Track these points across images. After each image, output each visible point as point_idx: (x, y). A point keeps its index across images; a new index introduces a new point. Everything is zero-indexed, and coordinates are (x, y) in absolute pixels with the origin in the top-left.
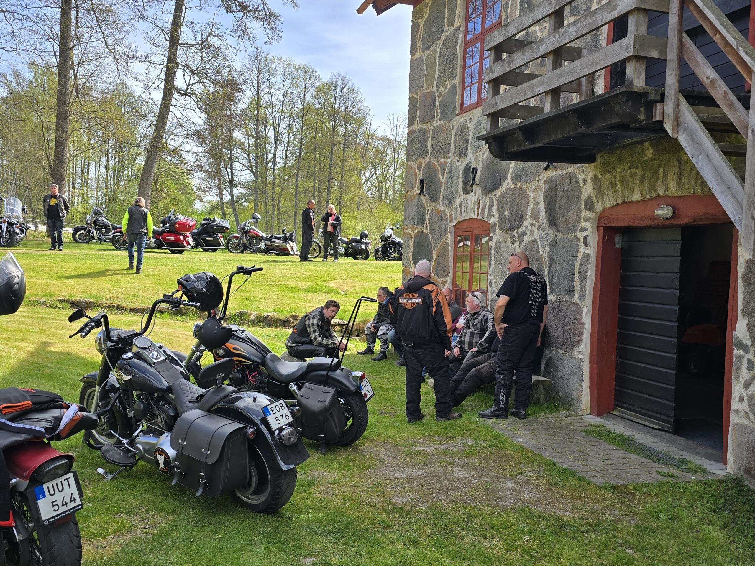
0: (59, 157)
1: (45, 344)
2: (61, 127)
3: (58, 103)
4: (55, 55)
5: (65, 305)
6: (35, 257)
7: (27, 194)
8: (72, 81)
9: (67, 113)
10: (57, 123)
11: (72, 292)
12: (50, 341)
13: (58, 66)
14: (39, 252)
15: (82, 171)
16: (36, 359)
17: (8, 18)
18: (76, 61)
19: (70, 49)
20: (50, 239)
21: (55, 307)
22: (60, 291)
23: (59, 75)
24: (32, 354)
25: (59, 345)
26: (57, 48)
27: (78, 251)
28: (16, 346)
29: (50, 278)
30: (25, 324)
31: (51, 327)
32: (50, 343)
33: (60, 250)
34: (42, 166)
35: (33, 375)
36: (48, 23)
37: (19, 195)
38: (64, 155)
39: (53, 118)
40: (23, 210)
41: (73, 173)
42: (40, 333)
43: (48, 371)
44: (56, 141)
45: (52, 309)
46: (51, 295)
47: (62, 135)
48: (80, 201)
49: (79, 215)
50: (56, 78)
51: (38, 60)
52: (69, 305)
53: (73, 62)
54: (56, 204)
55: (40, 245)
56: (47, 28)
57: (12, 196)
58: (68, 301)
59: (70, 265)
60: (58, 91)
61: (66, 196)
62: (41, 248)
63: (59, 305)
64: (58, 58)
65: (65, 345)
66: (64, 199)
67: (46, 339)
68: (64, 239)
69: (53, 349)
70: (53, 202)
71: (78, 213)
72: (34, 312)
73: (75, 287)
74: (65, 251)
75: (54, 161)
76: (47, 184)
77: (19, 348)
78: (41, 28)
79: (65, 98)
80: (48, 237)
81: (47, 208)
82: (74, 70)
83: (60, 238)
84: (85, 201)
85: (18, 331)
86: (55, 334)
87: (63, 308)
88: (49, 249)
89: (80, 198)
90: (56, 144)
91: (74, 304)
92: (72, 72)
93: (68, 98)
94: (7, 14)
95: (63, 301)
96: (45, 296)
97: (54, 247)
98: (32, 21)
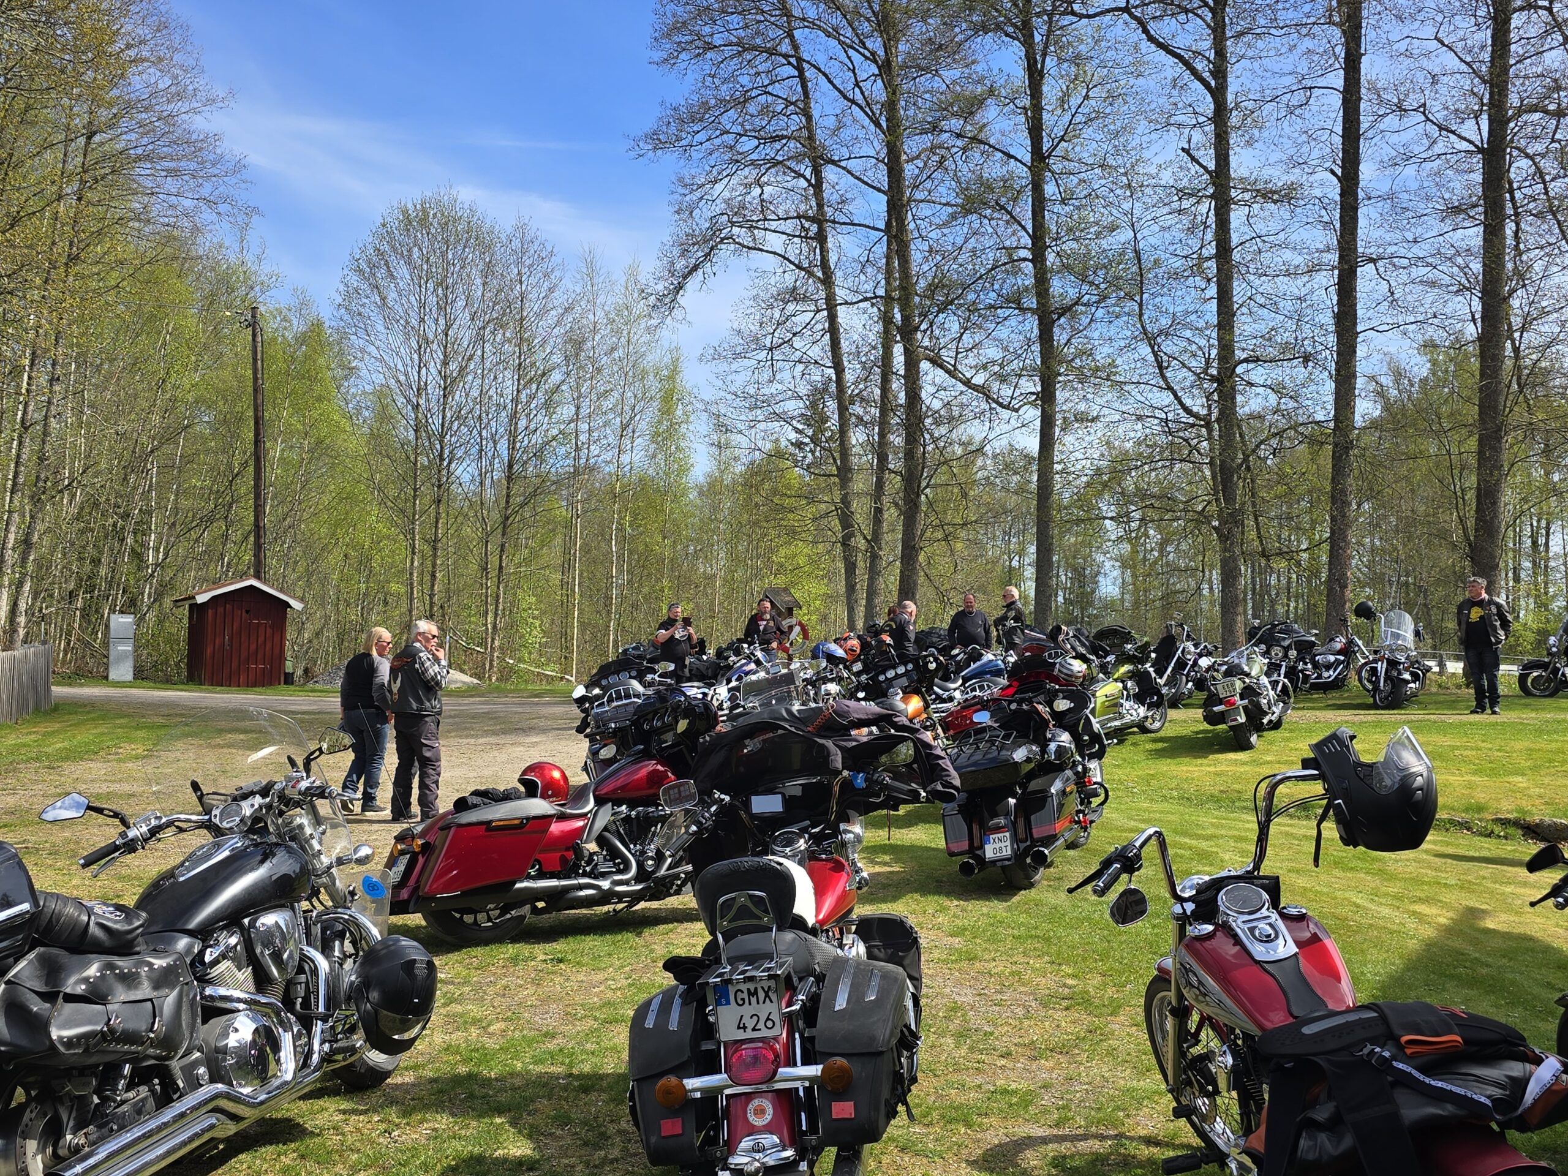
0: (1485, 522)
1: (1473, 913)
2: (1489, 459)
3: (1481, 413)
4: (1474, 320)
5: (1511, 830)
6: (1442, 728)
7: (1421, 600)
8: (1509, 363)
9: (1500, 430)
10: (1480, 453)
11: (1525, 803)
12: (1484, 907)
13: (1479, 339)
14: (1452, 718)
15: (1535, 543)
16: (1457, 943)
17: (1382, 270)
18: (1516, 322)
19: (1505, 300)
20: (1472, 691)
21: (1490, 835)
22: (1498, 800)
23: (1483, 356)
24: (1449, 931)
25: (1504, 917)
26: (1477, 306)
27: (1533, 715)
28: (1414, 913)
29: (1475, 773)
30: (1429, 867)
31: (1484, 878)
32: (1484, 911)
33: (1494, 713)
34: (1452, 543)
35: (1452, 977)
36: (1459, 260)
37: (1406, 604)
38: (1496, 516)
39: (1473, 444)
40: (1417, 634)
41: (1514, 551)
42: (1462, 888)
43: (1484, 971)
44: (1478, 489)
45: (1483, 839)
46: (1480, 809)
47: (1491, 474)
48: (1532, 606)
49: (1531, 637)
50: (1475, 363)
51: (1439, 336)
52: (1520, 832)
53: (1510, 325)
54: (1481, 617)
55: (1452, 704)
56: (1455, 270)
57: (1393, 607)
58: (1516, 823)
59: (1518, 745)
60: (1481, 389)
61: (1501, 600)
62: (1455, 709)
63: (1498, 829)
64: (1479, 325)
65: (1516, 919)
66: (1499, 606)
67: (1473, 903)
68: (1502, 690)
69: (1490, 924)
70: (1475, 614)
71: (1528, 633)
72: (1448, 844)
73: (1531, 792)
74: (1505, 715)
75: (1476, 530)
76: (1461, 578)
77: (1421, 918)
78: (1446, 273)
79: (1496, 401)
80: (1468, 686)
81: (1464, 626)
82: (1513, 341)
83: (1493, 687)
84: (1542, 605)
85: (1417, 881)
86: (1492, 893)
87: (1506, 838)
88: (1472, 712)
89: (1531, 600)
90: (1478, 497)
91: (1532, 831)
92: (1508, 344)
93: (1502, 399)
94: (1380, 264)
95: (1504, 822)
96: (1467, 810)
97: (1480, 708)
98: (1428, 265)
